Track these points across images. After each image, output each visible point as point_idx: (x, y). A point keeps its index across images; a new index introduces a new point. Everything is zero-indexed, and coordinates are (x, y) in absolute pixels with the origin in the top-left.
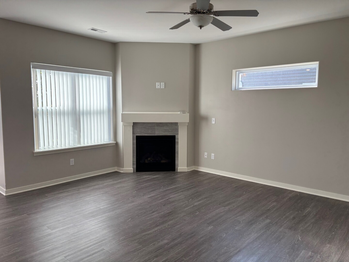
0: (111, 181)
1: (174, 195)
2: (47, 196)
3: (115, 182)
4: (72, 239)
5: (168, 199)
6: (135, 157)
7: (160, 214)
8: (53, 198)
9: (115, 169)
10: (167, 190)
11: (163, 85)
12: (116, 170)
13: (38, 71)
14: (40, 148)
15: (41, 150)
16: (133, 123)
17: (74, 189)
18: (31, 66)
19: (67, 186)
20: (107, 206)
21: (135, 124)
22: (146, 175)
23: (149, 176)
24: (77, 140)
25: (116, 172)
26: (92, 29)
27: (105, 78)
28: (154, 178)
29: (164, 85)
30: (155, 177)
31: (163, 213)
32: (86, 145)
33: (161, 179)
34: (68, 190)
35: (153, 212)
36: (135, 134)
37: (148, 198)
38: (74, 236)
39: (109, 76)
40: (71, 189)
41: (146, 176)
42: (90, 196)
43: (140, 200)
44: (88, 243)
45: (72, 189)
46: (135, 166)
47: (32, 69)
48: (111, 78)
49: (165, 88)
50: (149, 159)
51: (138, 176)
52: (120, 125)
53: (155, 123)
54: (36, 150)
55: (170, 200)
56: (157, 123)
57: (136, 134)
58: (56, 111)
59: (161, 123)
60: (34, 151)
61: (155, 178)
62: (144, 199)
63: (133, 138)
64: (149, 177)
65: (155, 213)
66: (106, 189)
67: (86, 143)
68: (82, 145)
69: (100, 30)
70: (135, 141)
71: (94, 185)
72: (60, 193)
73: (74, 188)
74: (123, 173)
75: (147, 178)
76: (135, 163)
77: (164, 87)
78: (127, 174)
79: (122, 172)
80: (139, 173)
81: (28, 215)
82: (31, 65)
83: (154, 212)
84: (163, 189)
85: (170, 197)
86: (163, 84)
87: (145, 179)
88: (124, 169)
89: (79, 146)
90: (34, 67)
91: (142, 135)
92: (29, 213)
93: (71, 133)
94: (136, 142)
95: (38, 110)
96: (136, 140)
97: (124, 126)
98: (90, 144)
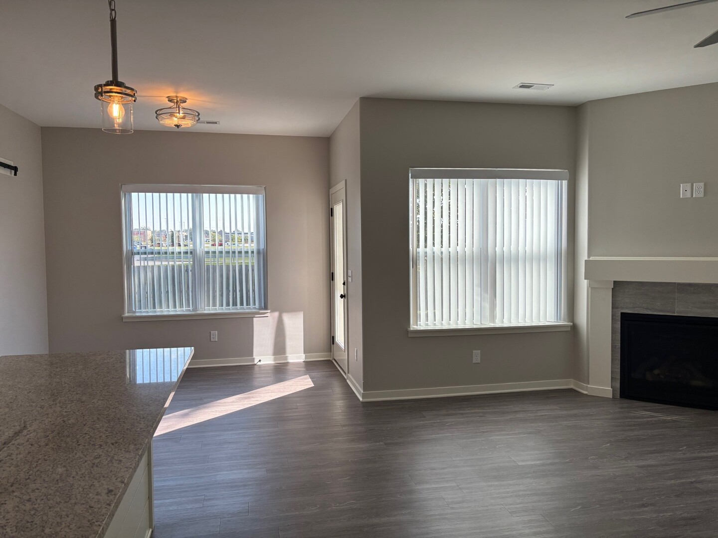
0: (556, 409)
1: (715, 477)
2: (425, 417)
3: (565, 412)
4: (447, 514)
5: (692, 483)
6: (618, 362)
7: (662, 515)
8: (433, 421)
9: (571, 384)
10: (696, 458)
11: (699, 190)
12: (572, 386)
13: (421, 182)
14: (420, 324)
15: (422, 328)
16: (615, 282)
17: (475, 413)
18: (410, 174)
19: (465, 403)
20: (532, 463)
21: (618, 286)
22: (646, 410)
23: (652, 414)
24: (488, 314)
25: (571, 391)
26: (522, 87)
27: (551, 184)
28: (665, 422)
29: (702, 190)
30: (669, 418)
31: (669, 514)
32: (506, 324)
33: (684, 427)
34: (462, 412)
35: (644, 506)
36: (617, 308)
37: (636, 466)
38: (453, 508)
39: (562, 179)
40: (468, 411)
41: (645, 413)
42: (503, 433)
43: (614, 466)
44: (475, 533)
45: (473, 411)
46: (618, 385)
47: (411, 180)
48: (565, 183)
49: (705, 195)
50: (656, 372)
51: (622, 408)
52: (583, 285)
53: (675, 283)
54: (413, 327)
55: (698, 485)
56: (679, 284)
57: (622, 308)
58: (450, 256)
59: (690, 285)
60: (409, 327)
61: (668, 422)
62: (626, 467)
63: (614, 317)
64: (652, 417)
65: (646, 509)
66: (540, 424)
67: (505, 320)
68: (498, 324)
69: (537, 85)
70: (618, 325)
71: (516, 412)
72: (448, 415)
73: (477, 411)
74: (586, 395)
75: (647, 417)
76: (618, 377)
77: (702, 195)
78: (596, 400)
79: (585, 392)
80: (627, 403)
81: (385, 444)
82: (410, 172)
83: (646, 507)
84: (684, 454)
85: (702, 479)
86: (699, 187)
87: (639, 418)
88: (589, 386)
89: (492, 325)
90: (415, 177)
91: (636, 312)
92: (389, 441)
93: (477, 298)
94: (620, 326)
95: (417, 253)
96: (620, 323)
97: (592, 289)
98: (514, 324)
